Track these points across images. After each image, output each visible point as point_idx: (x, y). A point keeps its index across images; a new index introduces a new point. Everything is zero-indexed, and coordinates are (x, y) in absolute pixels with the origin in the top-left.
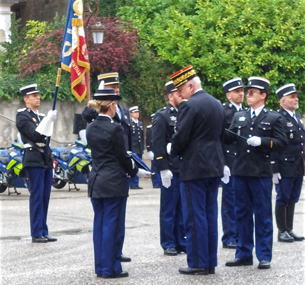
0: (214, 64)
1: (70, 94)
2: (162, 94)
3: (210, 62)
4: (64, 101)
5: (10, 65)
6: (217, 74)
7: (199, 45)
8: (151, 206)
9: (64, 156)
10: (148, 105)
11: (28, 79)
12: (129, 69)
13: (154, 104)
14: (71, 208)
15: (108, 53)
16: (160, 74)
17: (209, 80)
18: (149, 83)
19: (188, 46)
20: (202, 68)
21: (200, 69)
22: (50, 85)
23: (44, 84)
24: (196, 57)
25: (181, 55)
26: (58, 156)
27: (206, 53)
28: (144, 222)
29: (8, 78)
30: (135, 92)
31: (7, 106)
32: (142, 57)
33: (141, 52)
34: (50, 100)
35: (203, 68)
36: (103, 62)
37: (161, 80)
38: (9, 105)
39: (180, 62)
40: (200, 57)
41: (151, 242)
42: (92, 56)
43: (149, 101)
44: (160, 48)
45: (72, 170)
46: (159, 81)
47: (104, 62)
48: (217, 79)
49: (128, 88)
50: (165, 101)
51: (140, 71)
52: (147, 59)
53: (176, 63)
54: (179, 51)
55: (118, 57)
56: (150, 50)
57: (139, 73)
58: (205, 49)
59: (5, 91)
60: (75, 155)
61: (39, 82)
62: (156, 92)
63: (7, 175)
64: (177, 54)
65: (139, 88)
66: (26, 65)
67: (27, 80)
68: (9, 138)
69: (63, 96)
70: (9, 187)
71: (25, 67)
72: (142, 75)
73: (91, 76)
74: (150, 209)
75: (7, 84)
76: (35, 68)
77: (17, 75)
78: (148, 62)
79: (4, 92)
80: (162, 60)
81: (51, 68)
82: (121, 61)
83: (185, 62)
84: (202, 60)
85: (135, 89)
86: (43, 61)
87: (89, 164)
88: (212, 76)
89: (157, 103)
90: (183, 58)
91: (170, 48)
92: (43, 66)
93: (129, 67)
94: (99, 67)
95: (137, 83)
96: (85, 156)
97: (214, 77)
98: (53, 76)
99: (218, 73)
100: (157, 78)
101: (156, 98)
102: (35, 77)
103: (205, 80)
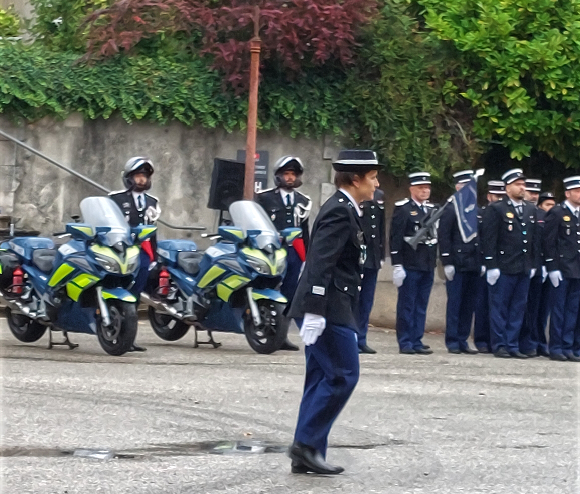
0: (565, 57)
1: (206, 110)
2: (431, 124)
3: (556, 51)
4: (192, 125)
5: (66, 30)
6: (569, 81)
7: (530, 10)
8: (401, 396)
9: (189, 261)
10: (395, 148)
11: (107, 67)
12: (355, 57)
13: (411, 147)
14: (208, 391)
15: (308, 15)
16: (431, 74)
17: (549, 96)
18: (401, 95)
19: (504, 11)
20: (534, 66)
21: (528, 68)
22: (160, 85)
23: (144, 82)
24: (521, 38)
25: (484, 31)
26: (173, 260)
27: (545, 30)
28: (391, 436)
29: (58, 61)
30: (367, 115)
31: (51, 130)
32: (389, 29)
33: (386, 19)
34: (157, 120)
35: (537, 65)
36: (293, 37)
37: (431, 88)
38: (57, 128)
39: (479, 47)
40: (530, 37)
41: (415, 484)
42: (267, 21)
43: (398, 138)
44: (432, 11)
45: (207, 296)
46: (428, 90)
47: (295, 35)
48: (568, 95)
49: (349, 103)
50: (439, 141)
51: (382, 63)
52: (399, 35)
53: (471, 50)
54: (480, 22)
55: (329, 26)
56: (408, 13)
57: (378, 67)
58: (545, 18)
59: (49, 92)
60: (216, 261)
61: (134, 77)
62: (418, 117)
63: (50, 300)
64: (476, 29)
65: (376, 104)
66: (105, 32)
67: (105, 70)
68: (50, 208)
69: (190, 114)
70: (52, 329)
71: (101, 39)
72: (385, 75)
73: (261, 70)
74: (402, 406)
75: (55, 77)
76: (125, 42)
77: (81, 57)
78: (403, 43)
79: (47, 95)
80: (436, 39)
81: (164, 44)
82: (337, 38)
83: (493, 48)
84: (535, 45)
85: (366, 106)
86: (147, 24)
87: (249, 284)
88: (557, 86)
89: (417, 145)
90: (491, 39)
91: (457, 13)
92: (145, 37)
93: (354, 53)
94: (282, 47)
95: (372, 92)
96: (241, 264)
97: (562, 89)
98: (168, 62)
99: (572, 81)
100: (422, 85)
101: (416, 131)
102: (124, 63)
103: (538, 95)
